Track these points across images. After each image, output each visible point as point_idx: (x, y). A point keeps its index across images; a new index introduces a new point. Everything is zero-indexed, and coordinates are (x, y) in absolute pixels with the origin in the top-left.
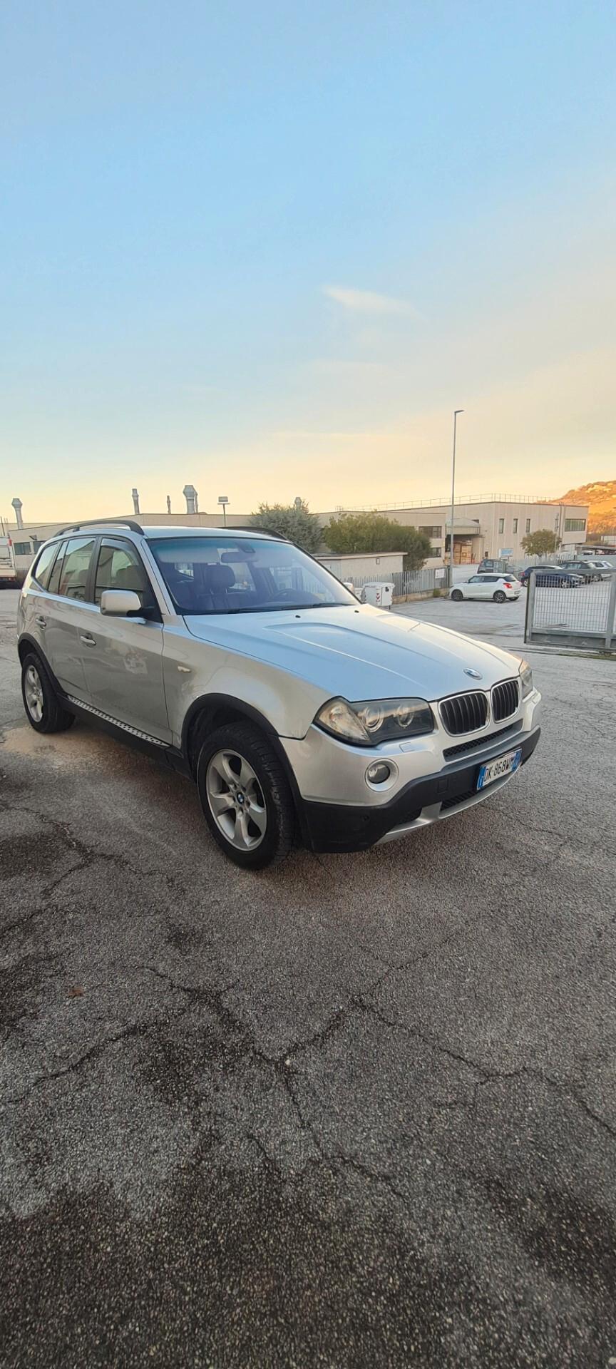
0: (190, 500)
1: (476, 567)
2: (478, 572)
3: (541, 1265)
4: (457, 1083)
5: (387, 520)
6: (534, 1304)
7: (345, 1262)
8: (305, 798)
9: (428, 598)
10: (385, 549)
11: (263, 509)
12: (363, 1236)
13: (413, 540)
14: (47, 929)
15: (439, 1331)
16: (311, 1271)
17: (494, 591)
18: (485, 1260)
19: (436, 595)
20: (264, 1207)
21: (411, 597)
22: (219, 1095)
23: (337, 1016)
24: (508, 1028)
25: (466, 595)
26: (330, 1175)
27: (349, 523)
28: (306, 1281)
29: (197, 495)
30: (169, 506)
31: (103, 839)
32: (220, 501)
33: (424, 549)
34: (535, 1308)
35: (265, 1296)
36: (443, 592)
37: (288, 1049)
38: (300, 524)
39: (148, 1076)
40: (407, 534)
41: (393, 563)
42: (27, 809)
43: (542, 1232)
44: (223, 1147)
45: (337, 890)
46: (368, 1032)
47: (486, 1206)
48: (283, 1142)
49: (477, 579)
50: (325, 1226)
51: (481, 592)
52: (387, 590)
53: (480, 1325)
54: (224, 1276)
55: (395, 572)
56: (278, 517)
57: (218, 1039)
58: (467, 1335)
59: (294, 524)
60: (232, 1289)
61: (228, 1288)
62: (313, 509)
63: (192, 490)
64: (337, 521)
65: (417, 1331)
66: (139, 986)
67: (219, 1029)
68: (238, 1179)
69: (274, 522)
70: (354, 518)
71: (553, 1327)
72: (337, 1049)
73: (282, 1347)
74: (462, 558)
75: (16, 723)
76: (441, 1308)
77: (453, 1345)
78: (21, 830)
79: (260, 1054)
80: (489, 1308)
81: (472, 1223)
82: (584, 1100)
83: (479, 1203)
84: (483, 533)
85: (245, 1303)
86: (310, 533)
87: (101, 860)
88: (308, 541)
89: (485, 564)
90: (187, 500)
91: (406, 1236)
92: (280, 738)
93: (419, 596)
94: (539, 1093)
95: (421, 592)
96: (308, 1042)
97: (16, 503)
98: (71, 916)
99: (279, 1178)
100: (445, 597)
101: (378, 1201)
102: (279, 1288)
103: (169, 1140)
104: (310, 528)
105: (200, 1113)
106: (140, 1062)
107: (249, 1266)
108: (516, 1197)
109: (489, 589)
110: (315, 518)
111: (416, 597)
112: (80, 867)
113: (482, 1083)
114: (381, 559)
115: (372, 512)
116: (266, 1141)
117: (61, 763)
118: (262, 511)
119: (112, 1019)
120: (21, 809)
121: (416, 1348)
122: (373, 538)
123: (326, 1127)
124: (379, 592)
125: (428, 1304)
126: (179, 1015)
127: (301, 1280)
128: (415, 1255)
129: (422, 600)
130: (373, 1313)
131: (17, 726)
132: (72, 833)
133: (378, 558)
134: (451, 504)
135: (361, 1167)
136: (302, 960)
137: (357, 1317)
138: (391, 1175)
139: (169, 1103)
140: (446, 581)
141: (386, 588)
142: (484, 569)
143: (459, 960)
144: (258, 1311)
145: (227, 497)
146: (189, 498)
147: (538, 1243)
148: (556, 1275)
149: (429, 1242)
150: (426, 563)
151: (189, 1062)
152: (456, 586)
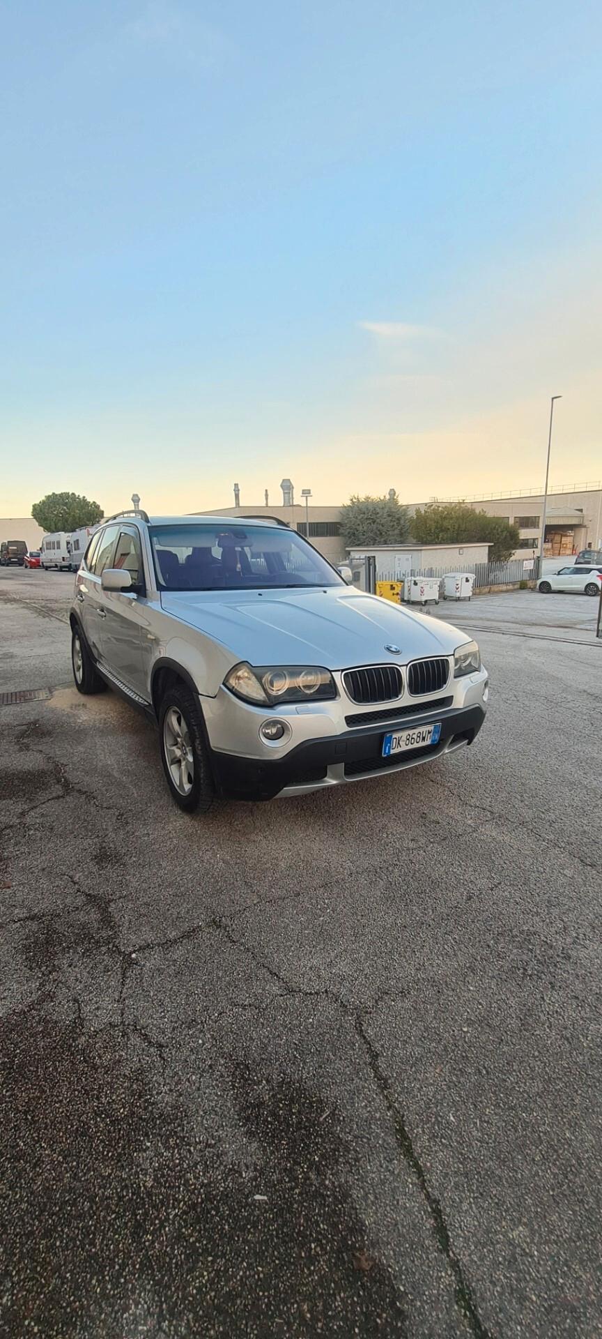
0: (286, 493)
1: (574, 559)
2: (576, 564)
3: (244, 1125)
4: (260, 991)
5: (474, 510)
6: (221, 1149)
7: (95, 1092)
8: (214, 749)
9: (515, 590)
10: (470, 540)
11: (354, 500)
12: (119, 1079)
13: (500, 530)
14: (10, 839)
15: (136, 1149)
16: (68, 1092)
17: (586, 584)
18: (202, 1113)
19: (523, 586)
20: (58, 1047)
21: (495, 588)
22: (70, 969)
23: (193, 930)
24: (333, 959)
25: (554, 587)
26: (118, 1036)
27: (435, 514)
28: (61, 1098)
29: (293, 488)
30: (267, 499)
31: (87, 779)
32: (303, 493)
33: (512, 539)
34: (220, 1152)
35: (26, 1101)
36: (530, 584)
37: (140, 947)
38: (389, 516)
39: (27, 948)
40: (494, 525)
41: (478, 553)
42: (41, 751)
43: (261, 1104)
44: (52, 1004)
45: (253, 837)
46: (211, 944)
47: (227, 1080)
48: (98, 1009)
49: (568, 571)
50: (95, 1067)
51: (572, 584)
52: (467, 580)
53: (169, 1152)
54: (6, 1083)
55: (479, 562)
56: (367, 509)
57: (91, 932)
58: (155, 1156)
59: (383, 515)
60: (6, 1092)
61: (4, 1091)
62: (403, 501)
63: (289, 484)
64: (423, 512)
65: (120, 1145)
66: (53, 887)
67: (96, 925)
68: (50, 1026)
69: (364, 513)
70: (440, 509)
71: (225, 1166)
72: (178, 953)
73: (20, 1133)
74: (562, 549)
75: (65, 685)
76: (147, 1135)
77: (141, 1159)
78: (29, 766)
79: (117, 947)
80: (184, 1142)
81: (208, 1087)
82: (363, 1023)
83: (222, 1076)
84: (586, 523)
85: (11, 1102)
86: (399, 524)
87: (75, 793)
88: (397, 532)
89: (583, 556)
90: (284, 493)
91: (151, 1085)
92: (200, 696)
93: (504, 588)
94: (328, 1010)
95: (507, 584)
96: (159, 945)
97: (135, 498)
98: (32, 832)
99: (81, 1030)
100: (533, 590)
101: (144, 1059)
102: (39, 1098)
103: (17, 993)
104: (399, 519)
105: (49, 978)
106: (26, 939)
107: (27, 1081)
108: (255, 1078)
109: (581, 581)
110: (404, 509)
111: (501, 588)
112: (58, 797)
113: (282, 995)
114: (465, 549)
115: (459, 503)
116: (86, 1006)
117: (85, 718)
118: (353, 503)
119: (22, 907)
120: (37, 751)
121: (113, 1155)
122: (459, 528)
123: (135, 1004)
124: (459, 582)
125: (139, 1131)
126: (72, 911)
127: (57, 1097)
128: (150, 1099)
129: (507, 591)
130: (96, 1127)
131: (68, 687)
132: (65, 772)
133: (461, 548)
134: (544, 494)
135: (146, 1035)
136: (190, 885)
137: (83, 1127)
138: (165, 1045)
139: (31, 969)
140: (536, 572)
141: (467, 578)
142: (582, 561)
143: (324, 902)
144: (17, 1108)
145: (309, 490)
146: (286, 491)
147: (252, 1111)
148: (250, 1134)
149: (166, 1093)
150: (514, 554)
151: (61, 944)
152: (544, 578)
